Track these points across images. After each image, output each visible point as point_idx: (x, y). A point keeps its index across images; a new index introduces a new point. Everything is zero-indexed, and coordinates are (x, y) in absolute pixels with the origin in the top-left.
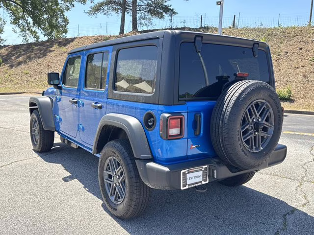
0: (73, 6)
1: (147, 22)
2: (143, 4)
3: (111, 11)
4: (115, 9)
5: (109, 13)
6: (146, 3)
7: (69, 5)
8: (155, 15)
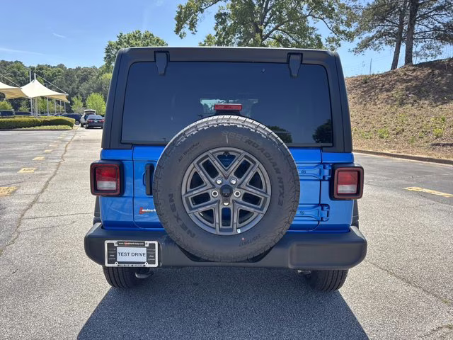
0: (340, 45)
1: (434, 52)
2: (427, 30)
3: (384, 44)
4: (390, 42)
5: (381, 47)
6: (432, 27)
7: (334, 45)
8: (447, 40)
